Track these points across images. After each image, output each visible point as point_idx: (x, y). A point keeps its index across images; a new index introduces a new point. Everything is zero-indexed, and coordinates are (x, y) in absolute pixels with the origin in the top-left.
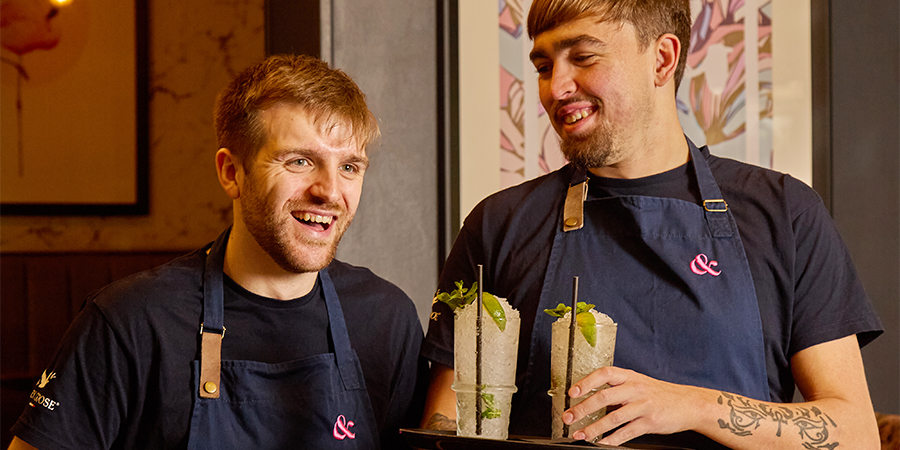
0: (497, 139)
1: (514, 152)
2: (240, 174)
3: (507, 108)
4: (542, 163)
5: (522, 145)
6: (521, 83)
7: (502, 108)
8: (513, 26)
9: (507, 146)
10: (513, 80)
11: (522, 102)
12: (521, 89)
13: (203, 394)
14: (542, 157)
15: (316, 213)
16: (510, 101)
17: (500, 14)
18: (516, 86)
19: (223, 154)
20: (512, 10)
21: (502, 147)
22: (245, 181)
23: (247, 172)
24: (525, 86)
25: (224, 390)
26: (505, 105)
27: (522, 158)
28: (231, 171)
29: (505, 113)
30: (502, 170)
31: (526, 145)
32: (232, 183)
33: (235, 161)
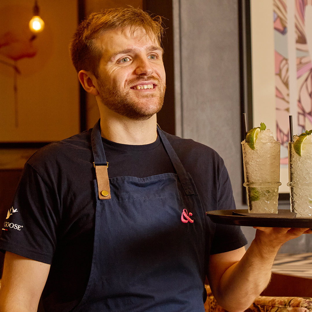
0: (273, 92)
1: (283, 99)
2: (94, 81)
3: (279, 74)
4: (299, 105)
5: (288, 95)
6: (286, 60)
7: (277, 74)
8: (281, 28)
9: (279, 95)
10: (281, 58)
11: (287, 70)
12: (287, 63)
13: (101, 197)
14: (299, 101)
15: (143, 84)
16: (280, 70)
17: (275, 22)
18: (284, 62)
19: (82, 74)
20: (281, 20)
21: (277, 96)
22: (98, 83)
23: (97, 77)
24: (289, 62)
25: (114, 195)
26: (278, 72)
27: (288, 102)
28: (89, 81)
29: (278, 77)
30: (277, 109)
31: (291, 95)
32: (92, 88)
33: (89, 74)
